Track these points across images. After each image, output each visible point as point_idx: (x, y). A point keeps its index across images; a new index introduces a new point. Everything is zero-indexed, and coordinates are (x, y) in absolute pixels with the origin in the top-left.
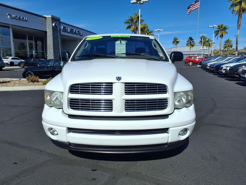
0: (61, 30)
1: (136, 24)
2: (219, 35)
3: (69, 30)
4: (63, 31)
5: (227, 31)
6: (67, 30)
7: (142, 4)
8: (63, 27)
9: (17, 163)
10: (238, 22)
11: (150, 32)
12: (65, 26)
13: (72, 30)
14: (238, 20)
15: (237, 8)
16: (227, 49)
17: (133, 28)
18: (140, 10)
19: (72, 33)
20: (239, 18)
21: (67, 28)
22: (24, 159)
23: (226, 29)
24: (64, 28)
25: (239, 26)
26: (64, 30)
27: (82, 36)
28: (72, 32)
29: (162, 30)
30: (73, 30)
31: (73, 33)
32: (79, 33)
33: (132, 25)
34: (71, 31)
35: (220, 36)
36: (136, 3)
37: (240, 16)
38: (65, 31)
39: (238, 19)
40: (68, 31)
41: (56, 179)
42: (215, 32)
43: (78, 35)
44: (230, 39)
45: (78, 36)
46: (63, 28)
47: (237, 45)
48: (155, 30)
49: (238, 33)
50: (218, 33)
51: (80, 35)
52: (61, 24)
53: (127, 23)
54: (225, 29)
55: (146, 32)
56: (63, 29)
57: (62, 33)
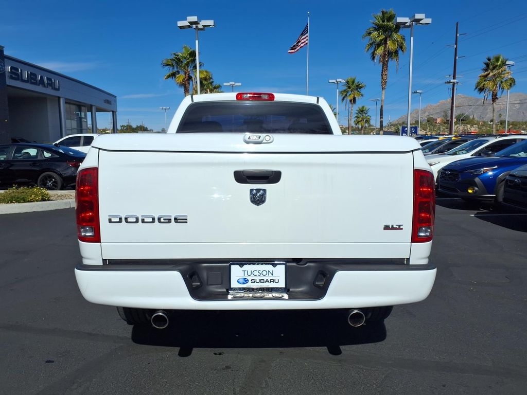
0: (7, 74)
1: (187, 70)
2: (349, 99)
3: (25, 76)
4: (11, 78)
5: (362, 91)
6: (20, 74)
7: (201, 29)
8: (9, 67)
9: (53, 362)
10: (382, 75)
11: (215, 88)
12: (16, 65)
13: (32, 76)
14: (382, 73)
15: (380, 51)
16: (360, 126)
17: (181, 77)
18: (197, 41)
19: (32, 83)
20: (383, 68)
21: (21, 70)
22: (64, 352)
23: (361, 88)
24: (13, 71)
25: (384, 83)
26: (14, 76)
27: (58, 90)
28: (33, 81)
29: (240, 84)
30: (35, 75)
31: (35, 84)
32: (51, 84)
33: (178, 72)
34: (32, 78)
35: (351, 101)
36: (189, 27)
37: (385, 65)
38: (16, 77)
39: (383, 71)
40: (24, 79)
41: (154, 376)
42: (341, 93)
43: (47, 87)
44: (367, 107)
45: (49, 91)
46: (9, 70)
47: (381, 119)
48: (225, 84)
49: (383, 97)
50: (346, 95)
51: (52, 88)
52: (5, 59)
53: (167, 65)
54: (359, 87)
55: (208, 87)
56: (11, 72)
57: (10, 82)
